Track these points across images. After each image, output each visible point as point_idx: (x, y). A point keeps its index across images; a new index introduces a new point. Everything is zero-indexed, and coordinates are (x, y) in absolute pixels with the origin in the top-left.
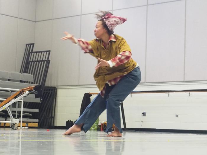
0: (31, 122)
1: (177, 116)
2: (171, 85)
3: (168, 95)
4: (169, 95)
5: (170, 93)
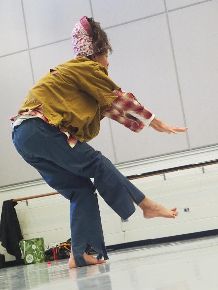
1: (187, 210)
2: (166, 160)
3: (163, 178)
4: (166, 178)
5: (167, 174)
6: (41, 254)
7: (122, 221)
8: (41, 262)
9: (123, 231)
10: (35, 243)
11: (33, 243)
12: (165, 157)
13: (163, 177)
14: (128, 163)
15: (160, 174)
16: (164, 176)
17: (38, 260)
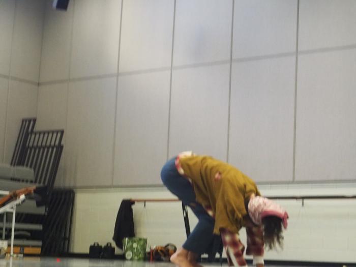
0: (28, 246)
6: (140, 253)
8: (139, 260)
10: (137, 242)
11: (135, 242)
17: (136, 258)
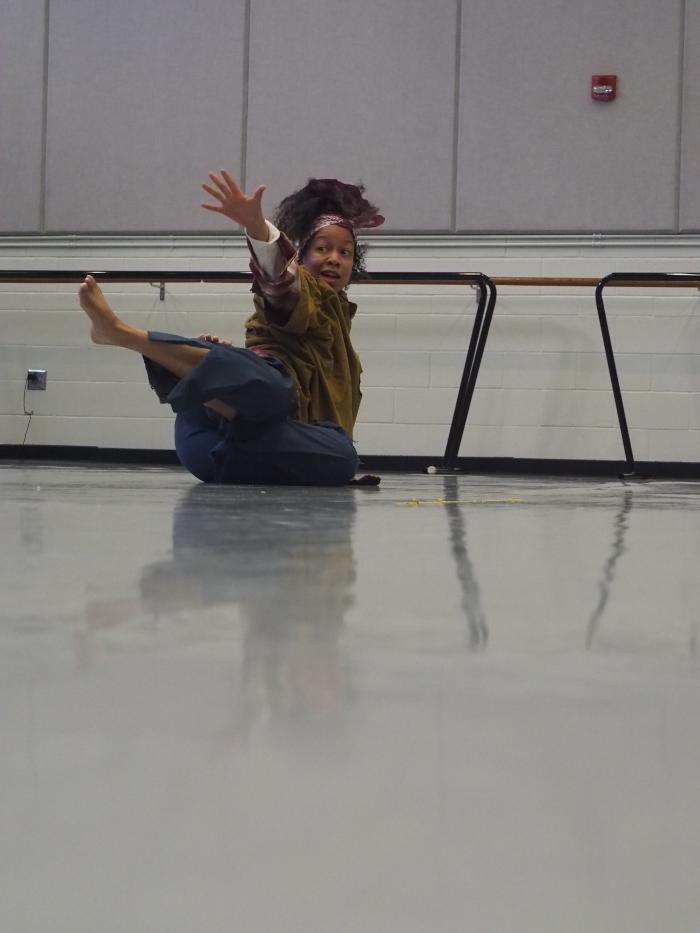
2: (175, 247)
3: (158, 295)
4: (166, 295)
5: (170, 286)
7: (29, 388)
9: (26, 414)
12: (175, 240)
13: (159, 290)
14: (74, 237)
15: (151, 282)
16: (162, 289)
